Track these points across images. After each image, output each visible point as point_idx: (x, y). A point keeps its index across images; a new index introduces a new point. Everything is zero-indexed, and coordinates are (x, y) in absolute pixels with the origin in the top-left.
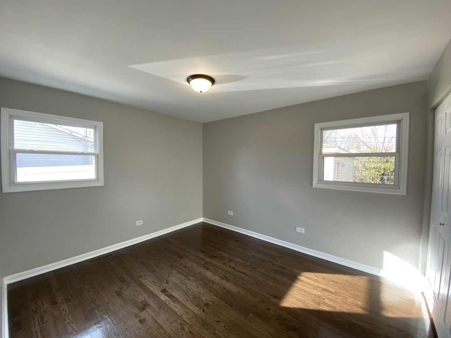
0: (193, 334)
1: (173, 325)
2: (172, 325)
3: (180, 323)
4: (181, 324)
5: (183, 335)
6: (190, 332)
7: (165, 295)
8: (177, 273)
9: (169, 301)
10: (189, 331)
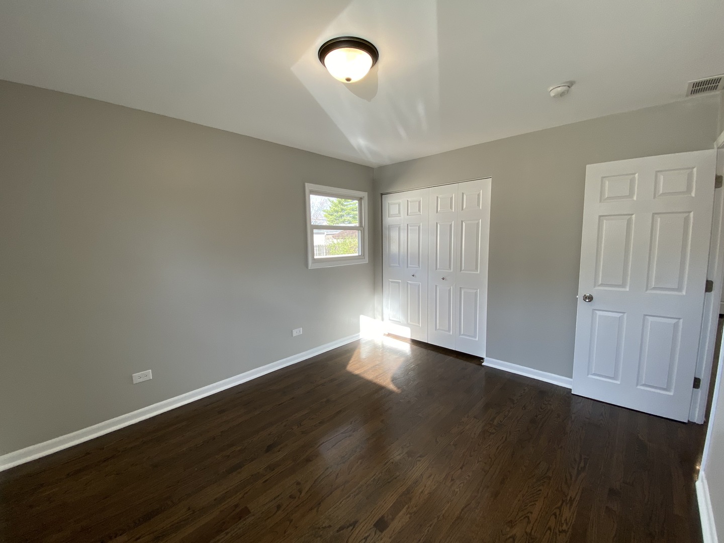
0: (463, 465)
1: (456, 490)
2: (457, 492)
3: (452, 482)
4: (452, 480)
5: (469, 476)
6: (461, 468)
7: (393, 519)
8: (317, 511)
9: (408, 507)
10: (460, 470)
